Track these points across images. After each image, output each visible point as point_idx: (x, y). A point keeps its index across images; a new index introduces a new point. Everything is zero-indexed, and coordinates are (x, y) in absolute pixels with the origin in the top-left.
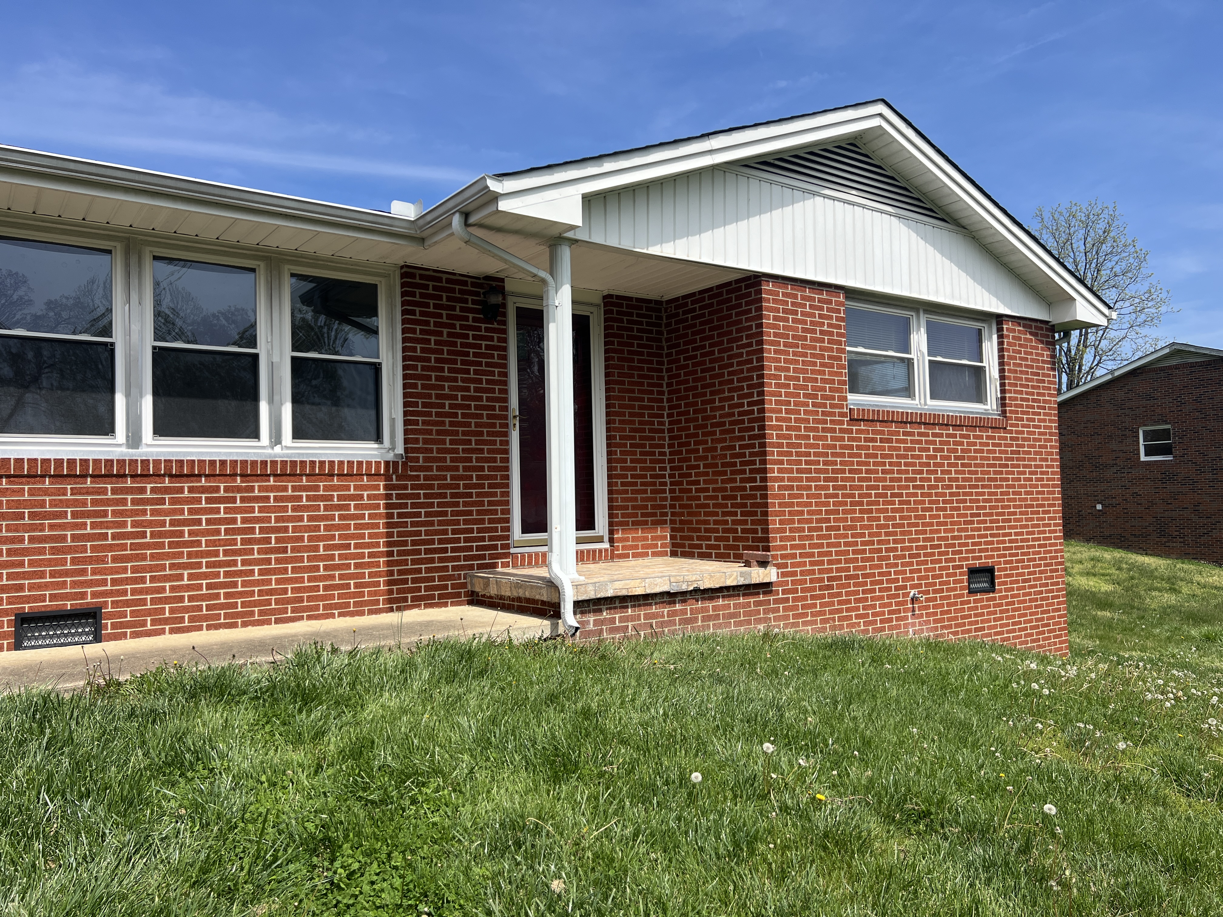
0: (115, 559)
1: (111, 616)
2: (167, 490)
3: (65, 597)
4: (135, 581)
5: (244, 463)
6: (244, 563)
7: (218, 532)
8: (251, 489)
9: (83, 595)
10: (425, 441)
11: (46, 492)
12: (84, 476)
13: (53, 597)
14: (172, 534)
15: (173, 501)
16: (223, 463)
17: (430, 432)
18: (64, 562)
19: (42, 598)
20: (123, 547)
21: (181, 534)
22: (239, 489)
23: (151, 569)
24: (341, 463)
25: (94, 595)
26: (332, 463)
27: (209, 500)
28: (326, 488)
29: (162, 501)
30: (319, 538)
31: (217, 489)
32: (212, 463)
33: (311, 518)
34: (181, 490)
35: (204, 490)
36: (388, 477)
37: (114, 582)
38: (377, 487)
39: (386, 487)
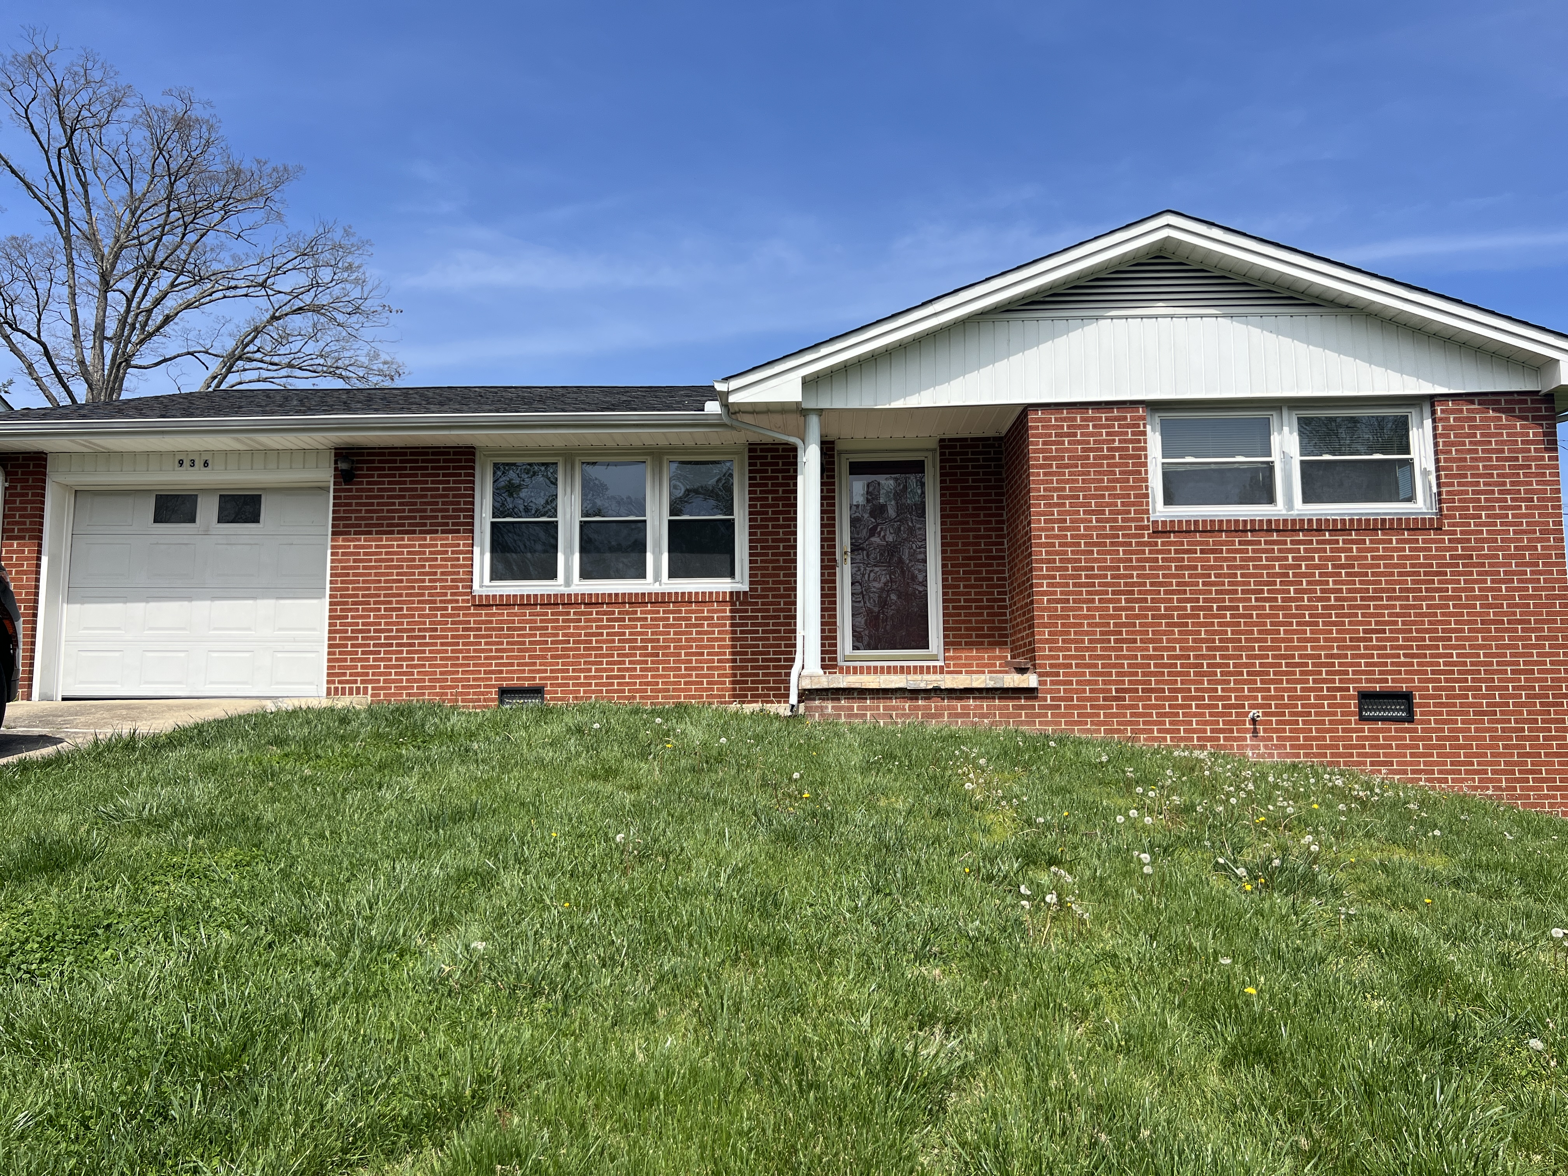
0: (552, 657)
1: (550, 692)
2: (583, 614)
3: (525, 679)
4: (563, 671)
5: (630, 594)
6: (630, 662)
7: (613, 641)
8: (636, 612)
9: (534, 678)
10: (763, 576)
11: (515, 615)
12: (536, 605)
13: (518, 679)
14: (586, 642)
15: (586, 621)
16: (617, 595)
17: (766, 568)
18: (524, 657)
19: (512, 679)
20: (557, 649)
21: (591, 642)
22: (628, 613)
23: (573, 664)
24: (697, 593)
25: (541, 679)
26: (690, 593)
27: (608, 620)
28: (687, 612)
29: (580, 621)
30: (681, 648)
31: (613, 613)
32: (610, 595)
33: (675, 633)
34: (591, 613)
35: (605, 613)
36: (733, 604)
37: (552, 671)
38: (724, 611)
39: (731, 611)
